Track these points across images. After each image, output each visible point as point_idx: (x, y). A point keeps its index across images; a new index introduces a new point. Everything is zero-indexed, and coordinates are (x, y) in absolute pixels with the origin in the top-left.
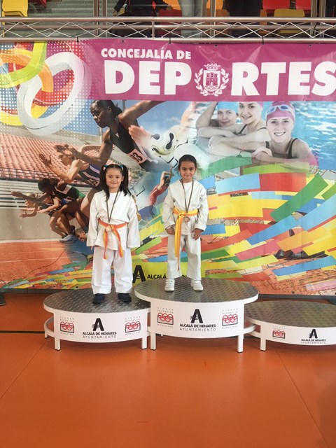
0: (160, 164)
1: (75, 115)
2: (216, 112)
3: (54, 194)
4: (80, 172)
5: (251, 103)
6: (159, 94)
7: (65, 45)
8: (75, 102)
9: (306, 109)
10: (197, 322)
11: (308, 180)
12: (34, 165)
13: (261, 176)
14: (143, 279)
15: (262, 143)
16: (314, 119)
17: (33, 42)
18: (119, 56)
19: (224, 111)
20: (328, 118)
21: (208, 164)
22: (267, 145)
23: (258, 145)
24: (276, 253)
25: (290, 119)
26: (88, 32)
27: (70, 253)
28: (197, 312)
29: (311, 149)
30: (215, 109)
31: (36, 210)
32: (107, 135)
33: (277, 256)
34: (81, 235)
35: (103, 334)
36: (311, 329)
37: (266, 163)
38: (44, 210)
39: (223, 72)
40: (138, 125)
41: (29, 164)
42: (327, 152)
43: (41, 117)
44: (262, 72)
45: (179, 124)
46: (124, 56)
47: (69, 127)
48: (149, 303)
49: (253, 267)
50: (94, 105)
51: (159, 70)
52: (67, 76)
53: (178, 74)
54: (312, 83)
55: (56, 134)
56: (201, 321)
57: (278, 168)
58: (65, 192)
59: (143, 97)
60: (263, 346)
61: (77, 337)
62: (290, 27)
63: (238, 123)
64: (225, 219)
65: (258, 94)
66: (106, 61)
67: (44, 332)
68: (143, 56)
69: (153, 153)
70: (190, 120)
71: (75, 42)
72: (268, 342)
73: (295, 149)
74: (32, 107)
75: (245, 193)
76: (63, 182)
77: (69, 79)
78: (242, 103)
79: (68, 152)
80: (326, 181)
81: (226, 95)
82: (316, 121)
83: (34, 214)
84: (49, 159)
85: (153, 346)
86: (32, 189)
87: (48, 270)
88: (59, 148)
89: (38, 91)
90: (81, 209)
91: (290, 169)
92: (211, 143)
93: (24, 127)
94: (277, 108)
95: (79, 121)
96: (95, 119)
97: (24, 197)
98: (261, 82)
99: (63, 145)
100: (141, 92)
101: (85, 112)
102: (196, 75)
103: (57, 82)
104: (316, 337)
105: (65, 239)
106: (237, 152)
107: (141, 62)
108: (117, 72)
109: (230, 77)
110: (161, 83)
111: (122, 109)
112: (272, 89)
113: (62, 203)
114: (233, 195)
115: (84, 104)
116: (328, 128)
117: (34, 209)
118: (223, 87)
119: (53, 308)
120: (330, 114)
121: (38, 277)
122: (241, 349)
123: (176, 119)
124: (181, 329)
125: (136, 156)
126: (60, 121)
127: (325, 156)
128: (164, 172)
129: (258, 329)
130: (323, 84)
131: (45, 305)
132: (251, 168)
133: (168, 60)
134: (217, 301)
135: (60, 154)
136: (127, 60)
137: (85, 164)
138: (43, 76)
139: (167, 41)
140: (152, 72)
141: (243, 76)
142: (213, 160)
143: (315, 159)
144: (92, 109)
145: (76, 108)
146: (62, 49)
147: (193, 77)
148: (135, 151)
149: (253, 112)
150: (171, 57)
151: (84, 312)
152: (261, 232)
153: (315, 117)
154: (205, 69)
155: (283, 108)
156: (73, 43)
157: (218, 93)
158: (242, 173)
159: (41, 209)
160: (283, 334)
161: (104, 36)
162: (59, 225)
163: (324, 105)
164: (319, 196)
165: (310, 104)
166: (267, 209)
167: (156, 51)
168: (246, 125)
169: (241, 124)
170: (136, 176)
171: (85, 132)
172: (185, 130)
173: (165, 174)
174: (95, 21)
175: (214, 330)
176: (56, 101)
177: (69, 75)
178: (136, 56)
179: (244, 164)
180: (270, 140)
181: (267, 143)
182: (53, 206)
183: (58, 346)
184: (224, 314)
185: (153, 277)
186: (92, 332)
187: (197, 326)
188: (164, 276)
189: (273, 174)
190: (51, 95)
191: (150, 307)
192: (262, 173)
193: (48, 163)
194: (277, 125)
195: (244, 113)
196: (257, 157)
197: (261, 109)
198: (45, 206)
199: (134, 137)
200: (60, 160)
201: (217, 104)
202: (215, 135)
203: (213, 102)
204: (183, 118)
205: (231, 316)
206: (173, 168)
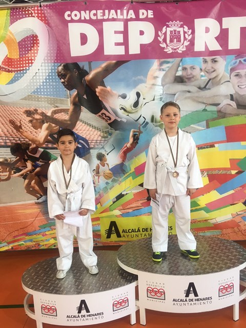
1: (43, 79)
2: (180, 68)
3: (26, 158)
4: (51, 135)
5: (214, 57)
6: (123, 53)
7: (28, 10)
8: (42, 66)
10: (192, 296)
12: (5, 131)
13: (227, 128)
14: (119, 235)
15: (227, 96)
18: (83, 18)
19: (188, 66)
22: (232, 98)
23: (222, 98)
24: (244, 201)
28: (192, 285)
30: (179, 66)
31: (10, 174)
32: (75, 98)
35: (90, 316)
37: (231, 115)
38: (18, 174)
39: (186, 29)
40: (104, 86)
43: (7, 84)
44: (223, 28)
46: (88, 18)
47: (37, 91)
48: (137, 276)
49: (223, 216)
50: (60, 68)
51: (123, 30)
52: (30, 42)
53: (142, 33)
55: (25, 99)
56: (196, 295)
57: (243, 119)
58: (37, 155)
59: (109, 57)
63: (202, 78)
65: (220, 48)
66: (69, 24)
68: (106, 17)
69: (121, 112)
70: (156, 78)
71: (38, 7)
75: (212, 146)
76: (35, 146)
77: (34, 44)
78: (205, 58)
79: (37, 117)
81: (190, 51)
83: (8, 179)
84: (19, 124)
85: (143, 321)
86: (4, 154)
88: (29, 113)
89: (4, 58)
92: (177, 99)
94: (240, 61)
95: (46, 85)
96: (63, 83)
98: (223, 37)
99: (32, 109)
100: (105, 54)
101: (52, 76)
102: (159, 33)
103: (22, 48)
105: (40, 200)
106: (202, 107)
107: (104, 23)
108: (81, 34)
109: (193, 33)
110: (126, 43)
111: (88, 71)
112: (234, 43)
113: (35, 166)
114: (200, 147)
115: (50, 68)
117: (7, 173)
118: (187, 43)
119: (32, 288)
121: (16, 239)
123: (142, 77)
124: (174, 304)
125: (104, 117)
126: (27, 86)
128: (132, 130)
133: (131, 20)
135: (30, 119)
136: (90, 22)
137: (55, 127)
138: (8, 42)
140: (116, 32)
141: (205, 32)
144: (58, 73)
145: (42, 73)
146: (26, 14)
147: (157, 35)
148: (103, 111)
149: (217, 66)
150: (134, 17)
152: (229, 183)
154: (168, 26)
155: (245, 60)
156: (36, 8)
157: (181, 49)
158: (208, 127)
159: (15, 173)
162: (33, 188)
166: (234, 159)
167: (119, 11)
168: (210, 80)
169: (205, 79)
170: (105, 135)
172: (151, 88)
173: (134, 132)
175: (211, 303)
176: (23, 67)
177: (33, 40)
178: (99, 17)
179: (209, 118)
180: (234, 92)
181: (231, 96)
182: (27, 169)
184: (221, 285)
185: (127, 231)
186: (77, 315)
187: (192, 300)
188: (139, 229)
189: (238, 125)
190: (17, 61)
191: (137, 280)
192: (228, 125)
193: (18, 128)
194: (240, 78)
195: (207, 68)
196: (222, 109)
197: (225, 63)
198: (19, 170)
199: (101, 97)
200: (30, 125)
201: (181, 60)
202: (180, 91)
203: (177, 59)
204: (148, 76)
205: (227, 286)
206: (141, 126)
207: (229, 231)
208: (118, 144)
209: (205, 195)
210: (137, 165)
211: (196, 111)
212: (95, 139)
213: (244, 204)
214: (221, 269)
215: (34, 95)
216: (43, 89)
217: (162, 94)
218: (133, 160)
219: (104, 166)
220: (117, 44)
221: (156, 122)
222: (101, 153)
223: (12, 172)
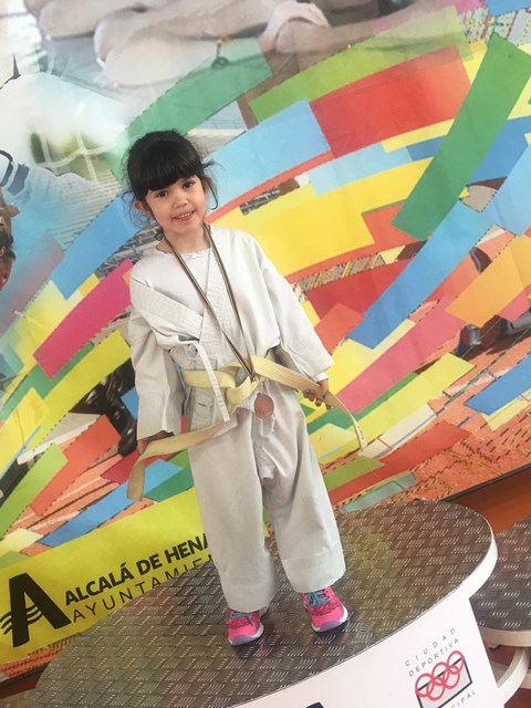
11: (472, 65)
13: (318, 107)
14: (58, 619)
24: (455, 343)
33: (464, 351)
37: (316, 55)
49: (404, 417)
57: (363, 58)
75: (288, 186)
80: (521, 47)
91: (401, 47)
92: (105, 50)
106: (206, 54)
114: (249, 204)
132: (275, 89)
152: (387, 298)
158: (250, 120)
164: (520, 110)
166: (377, 211)
179: (245, 86)
184: (417, 675)
185: (84, 593)
188: (124, 570)
189: (354, 85)
192: (320, 94)
196: (280, 43)
202: (107, 16)
205: (442, 669)
206: (4, 188)
207: (439, 462)
210: (41, 340)
211: (191, 75)
213: (458, 355)
214: (402, 620)
217: (44, 45)
218: (18, 325)
221: (54, 156)
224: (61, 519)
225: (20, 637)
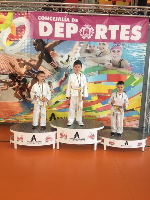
0: (63, 69)
1: (26, 45)
2: (88, 46)
3: (16, 81)
4: (28, 71)
5: (104, 42)
6: (63, 37)
7: (22, 14)
8: (26, 39)
9: (127, 46)
10: (77, 137)
11: (128, 77)
12: (7, 67)
13: (108, 75)
14: (55, 119)
15: (108, 60)
16: (131, 51)
17: (7, 12)
18: (46, 20)
19: (92, 45)
20: (137, 50)
21: (84, 69)
22: (111, 61)
23: (106, 61)
25: (120, 51)
26: (32, 8)
27: (23, 107)
28: (77, 133)
29: (129, 64)
30: (88, 45)
31: (8, 87)
32: (40, 55)
34: (28, 99)
35: (36, 142)
36: (126, 141)
37: (110, 69)
38: (11, 88)
39: (92, 28)
40: (54, 51)
41: (5, 67)
42: (136, 65)
43: (10, 46)
44: (109, 29)
45: (72, 51)
46: (48, 20)
47: (23, 51)
48: (56, 129)
49: (103, 115)
50: (34, 41)
51: (64, 26)
52: (22, 28)
53: (72, 29)
54: (130, 35)
55: (17, 53)
56: (79, 137)
57: (115, 72)
58: (21, 80)
59: (56, 38)
60: (105, 148)
61: (24, 143)
62: (122, 10)
64: (91, 93)
65: (106, 38)
66: (40, 22)
67: (10, 141)
68: (56, 20)
69: (60, 64)
70: (77, 49)
71: (26, 13)
72: (107, 146)
73: (122, 64)
74: (6, 41)
75: (100, 82)
76: (20, 75)
77: (23, 29)
78: (100, 42)
79: (22, 62)
80: (135, 78)
81: (93, 39)
82: (132, 52)
83: (7, 89)
84: (13, 65)
85: (58, 147)
86: (6, 78)
87: (13, 114)
88: (18, 60)
89: (9, 34)
90: (28, 88)
91: (120, 72)
92: (86, 60)
93: (2, 50)
94: (115, 45)
95: (27, 48)
96: (35, 48)
97: (2, 82)
98: (108, 34)
99: (20, 58)
100: (55, 36)
101: (30, 44)
102: (80, 29)
103: (18, 30)
104: (128, 145)
105: (20, 101)
106: (97, 64)
107: (55, 23)
108: (45, 27)
109: (95, 31)
110: (64, 32)
111: (47, 43)
112: (113, 37)
113: (19, 85)
114: (95, 83)
115: (30, 40)
116: (137, 55)
117: (6, 87)
118: (92, 35)
119: (14, 130)
120: (138, 49)
121: (8, 117)
122: (95, 149)
123: (71, 49)
124: (70, 140)
125: (53, 65)
126: (19, 48)
127: (135, 67)
128: (65, 72)
129: (103, 141)
130: (135, 36)
131: (10, 129)
132: (103, 71)
133: (68, 22)
134: (86, 129)
135: (19, 63)
136: (49, 21)
137: (30, 68)
138: (12, 28)
139: (67, 14)
140: (60, 27)
141: (101, 31)
142: (87, 67)
143: (131, 68)
144: (33, 43)
145: (26, 42)
146: (20, 15)
147: (79, 30)
148: (52, 62)
149: (105, 47)
150: (69, 21)
151: (27, 132)
152: (107, 100)
153: (132, 50)
154: (84, 27)
155: (117, 45)
157: (89, 38)
158: (99, 74)
159: (10, 87)
160: (113, 143)
161: (39, 10)
162: (18, 95)
163: (135, 45)
164: (132, 85)
165: (129, 44)
166: (110, 90)
167: (62, 18)
168: (101, 52)
169: (99, 52)
170: (53, 73)
171: (30, 53)
172: (75, 54)
173: (66, 73)
174: (36, 4)
175: (84, 141)
176: (16, 39)
177: (23, 27)
178: (53, 20)
179: (100, 70)
180: (112, 59)
181: (110, 60)
182: (15, 86)
183: (16, 147)
184: (89, 134)
185: (59, 118)
186: (31, 141)
187: (77, 139)
188: (64, 118)
189: (113, 74)
190: (15, 36)
191: (57, 131)
192: (108, 74)
193: (13, 67)
194: (115, 53)
195: (101, 47)
196: (106, 66)
197: (109, 46)
198: (12, 86)
199: (52, 56)
200: (19, 65)
201: (89, 43)
202: (88, 56)
203: (87, 42)
204: (74, 49)
205: (91, 135)
206: (69, 71)
207: (105, 122)
208: (58, 78)
209: (96, 105)
212: (48, 75)
215: (22, 52)
216: (26, 50)
217: (80, 57)
218: (64, 86)
219: (51, 87)
220: (61, 33)
222: (50, 82)
223: (9, 87)
224: (60, 109)
225: (50, 120)
